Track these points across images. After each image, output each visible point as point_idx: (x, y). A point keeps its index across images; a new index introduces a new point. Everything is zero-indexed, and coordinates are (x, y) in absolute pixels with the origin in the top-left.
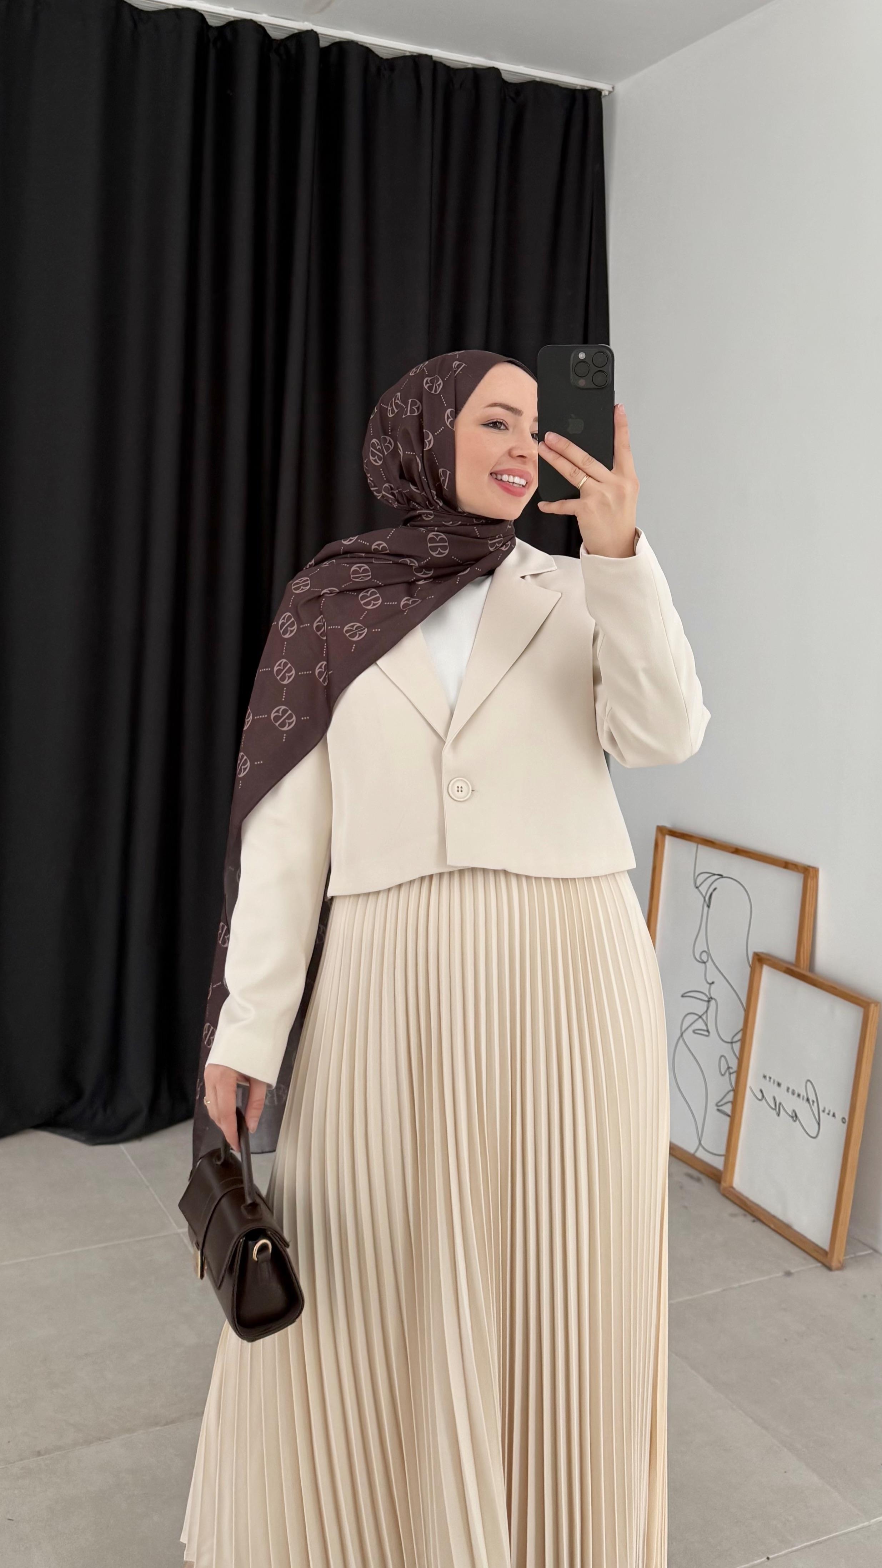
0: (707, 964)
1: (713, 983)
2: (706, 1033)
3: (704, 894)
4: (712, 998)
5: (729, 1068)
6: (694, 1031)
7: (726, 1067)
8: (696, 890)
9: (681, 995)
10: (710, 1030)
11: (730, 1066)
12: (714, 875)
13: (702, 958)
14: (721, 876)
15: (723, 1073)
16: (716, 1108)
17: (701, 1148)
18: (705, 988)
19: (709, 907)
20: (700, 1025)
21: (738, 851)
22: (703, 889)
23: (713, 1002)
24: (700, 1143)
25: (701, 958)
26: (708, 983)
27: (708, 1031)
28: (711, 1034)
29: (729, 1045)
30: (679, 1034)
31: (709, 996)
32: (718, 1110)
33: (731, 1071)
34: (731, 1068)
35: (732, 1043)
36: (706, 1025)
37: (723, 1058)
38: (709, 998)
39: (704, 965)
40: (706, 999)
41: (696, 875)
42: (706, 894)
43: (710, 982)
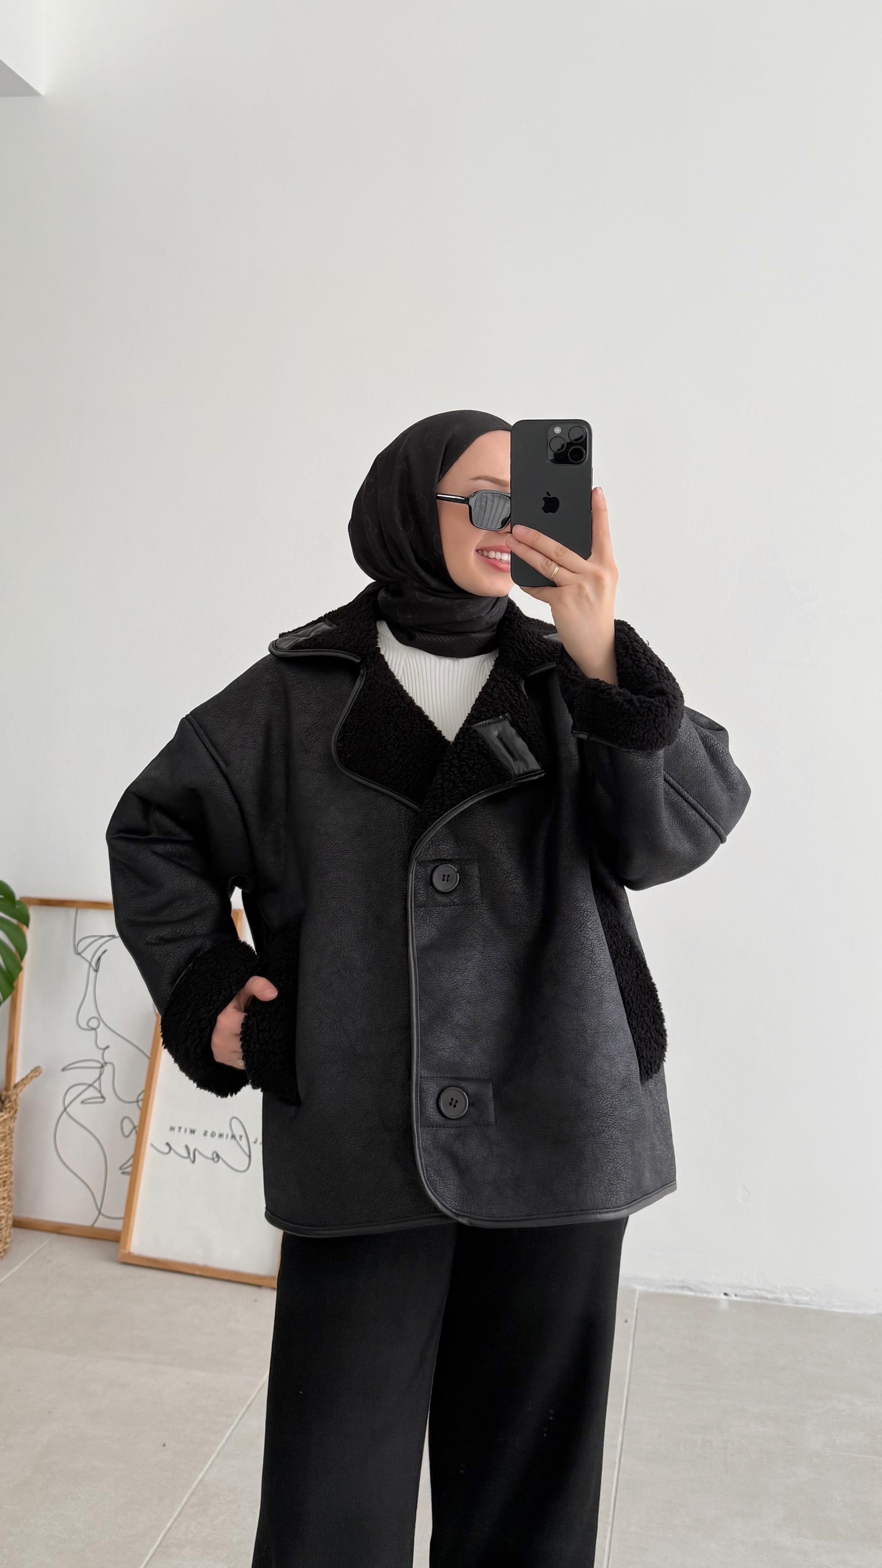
0: (97, 1030)
1: (107, 1047)
2: (101, 1100)
3: (89, 960)
4: (106, 1063)
6: (82, 1102)
7: (132, 1127)
8: (79, 957)
9: (62, 1067)
10: (105, 1095)
11: (135, 1125)
12: (103, 937)
13: (90, 1024)
15: (127, 1133)
16: (121, 1171)
17: (101, 1217)
18: (98, 1056)
19: (96, 971)
20: (91, 1093)
22: (88, 954)
23: (108, 1069)
24: (100, 1212)
25: (88, 1025)
26: (101, 1049)
27: (102, 1097)
28: (107, 1099)
29: (135, 1104)
30: (62, 1109)
31: (102, 1062)
32: (123, 1173)
35: (138, 1101)
36: (100, 1092)
37: (126, 1121)
38: (102, 1064)
39: (93, 1032)
40: (99, 1065)
41: (76, 942)
42: (92, 960)
43: (104, 1046)
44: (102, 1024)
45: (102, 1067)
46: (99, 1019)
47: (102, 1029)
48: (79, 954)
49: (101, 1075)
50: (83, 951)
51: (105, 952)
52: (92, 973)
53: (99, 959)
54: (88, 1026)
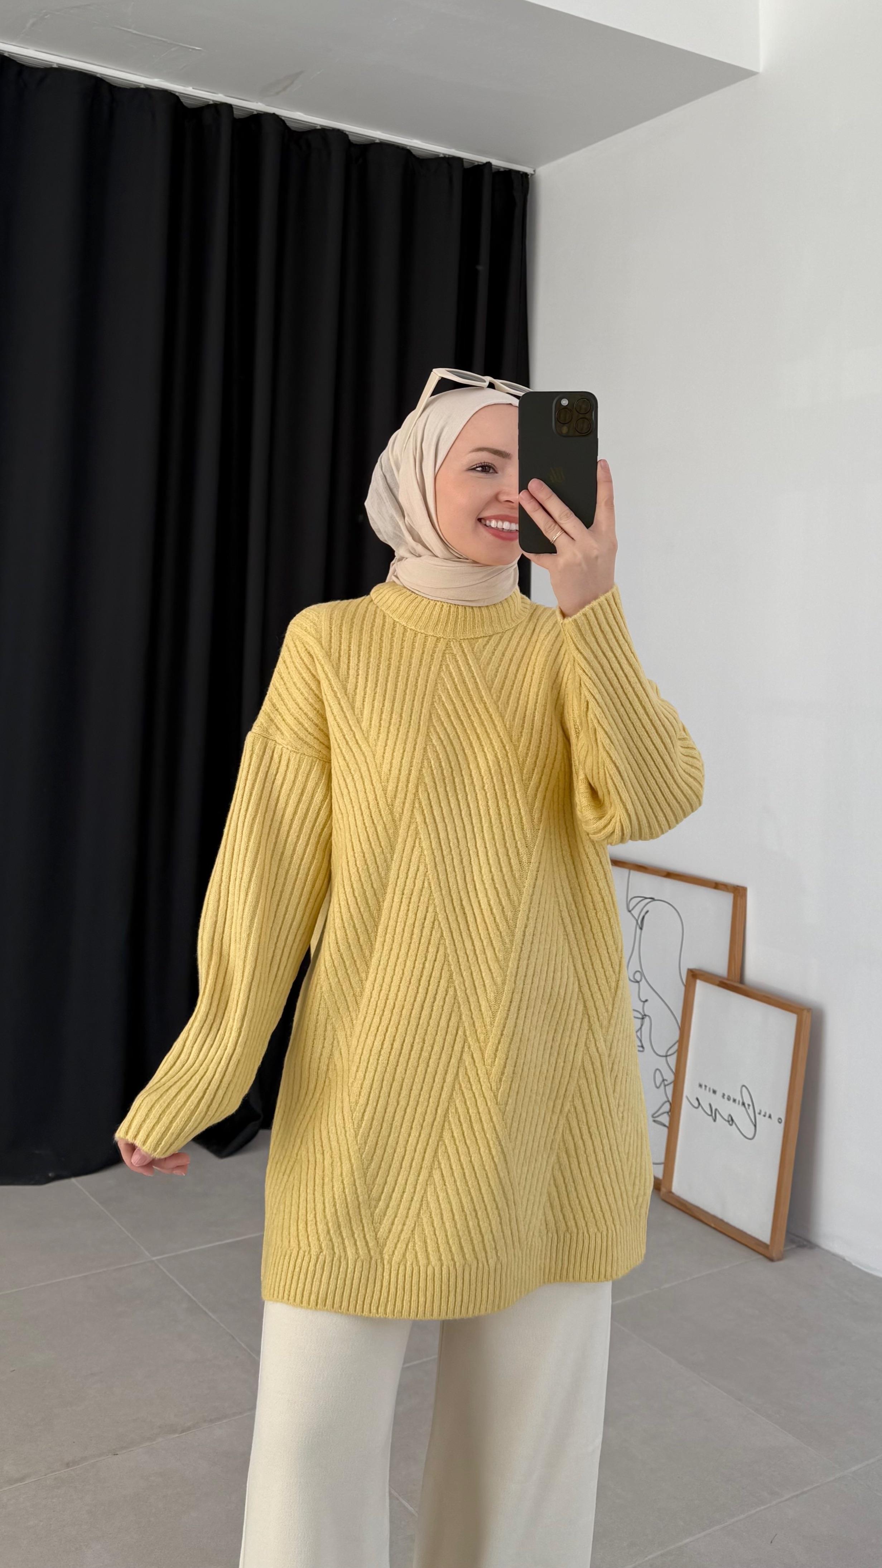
0: (640, 983)
1: (646, 1001)
3: (636, 917)
4: (645, 1015)
7: (661, 1079)
8: (629, 913)
11: (665, 1078)
12: (646, 898)
14: (653, 899)
15: (658, 1085)
19: (641, 929)
21: (669, 875)
22: (636, 912)
23: (647, 1020)
26: (642, 1001)
28: (646, 1049)
29: (664, 1058)
34: (667, 1081)
35: (666, 1056)
37: (658, 1072)
38: (643, 1016)
41: (629, 899)
42: (639, 917)
43: (644, 1000)
44: (643, 979)
45: (643, 1018)
46: (642, 974)
47: (643, 982)
48: (630, 911)
49: (642, 1025)
50: (633, 909)
51: (647, 912)
52: (638, 930)
53: (643, 918)
54: (634, 979)
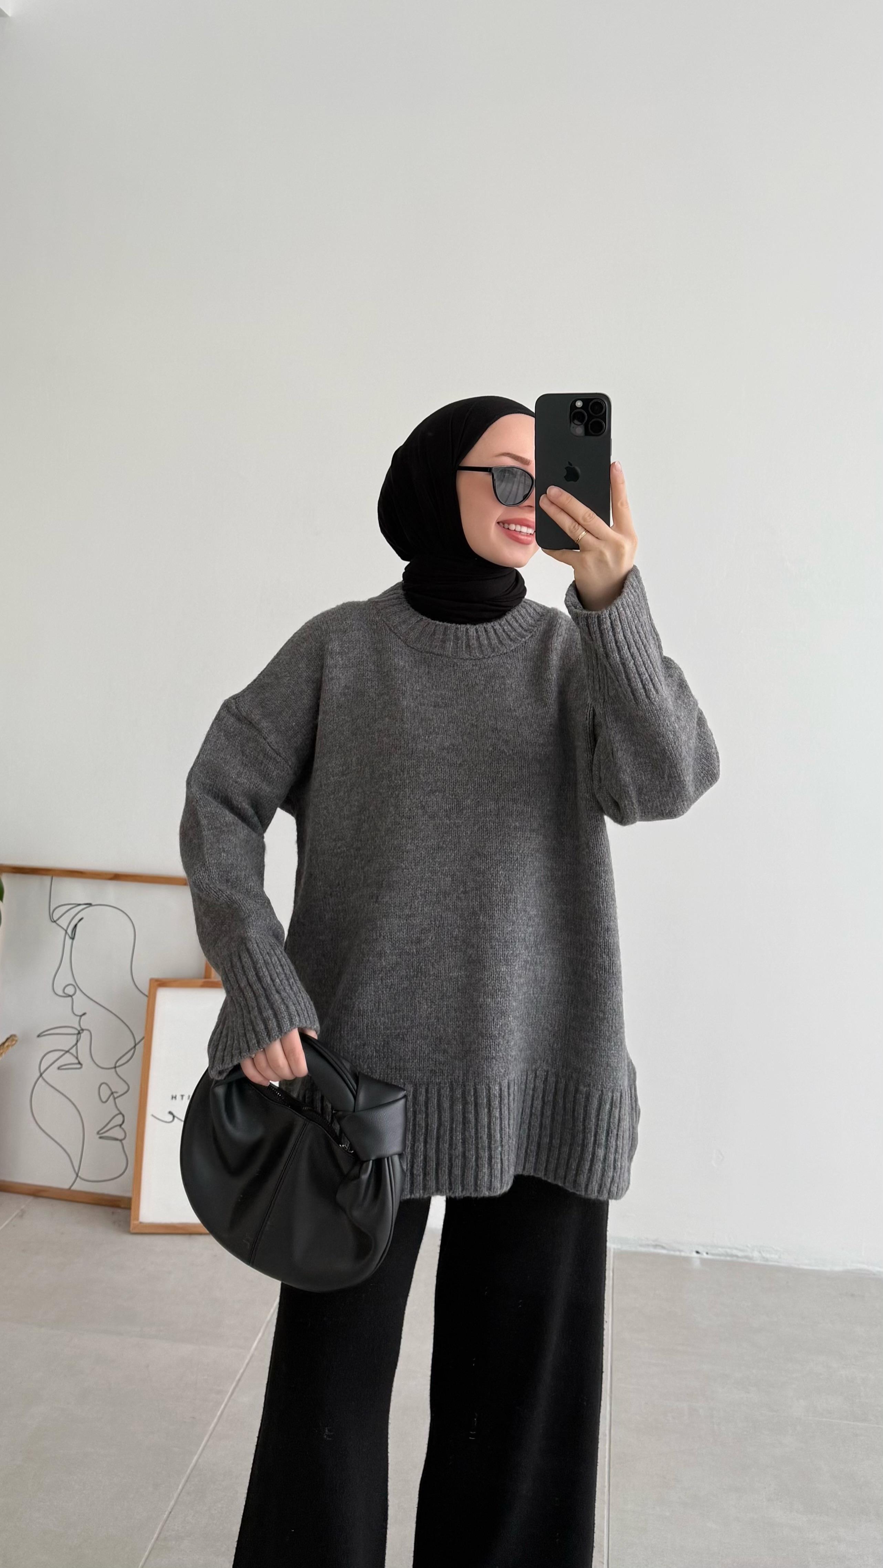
0: (73, 997)
1: (84, 1014)
2: (79, 1066)
3: (65, 926)
4: (83, 1030)
5: (112, 1093)
6: (59, 1068)
7: (109, 1093)
8: (54, 924)
9: (37, 1034)
10: (81, 1062)
11: (113, 1090)
12: (79, 905)
13: (66, 991)
14: (90, 905)
15: (104, 1100)
16: (99, 1136)
17: (78, 1180)
18: (74, 1023)
19: (73, 938)
20: (68, 1059)
21: (116, 877)
22: (64, 922)
23: (85, 1035)
24: (77, 1176)
25: (64, 992)
26: (77, 1016)
27: (79, 1063)
28: (83, 1066)
29: (113, 1070)
30: (38, 1075)
31: (79, 1029)
32: (100, 1138)
33: (116, 1095)
34: (116, 1092)
35: (115, 1067)
36: (77, 1058)
37: (102, 1086)
38: (79, 1031)
39: (70, 998)
40: (76, 1032)
41: (52, 910)
42: (69, 927)
43: (80, 1013)
44: (78, 991)
46: (76, 986)
47: (78, 996)
48: (51, 922)
49: (77, 1041)
50: (59, 918)
51: (81, 919)
52: (69, 941)
53: (76, 926)
